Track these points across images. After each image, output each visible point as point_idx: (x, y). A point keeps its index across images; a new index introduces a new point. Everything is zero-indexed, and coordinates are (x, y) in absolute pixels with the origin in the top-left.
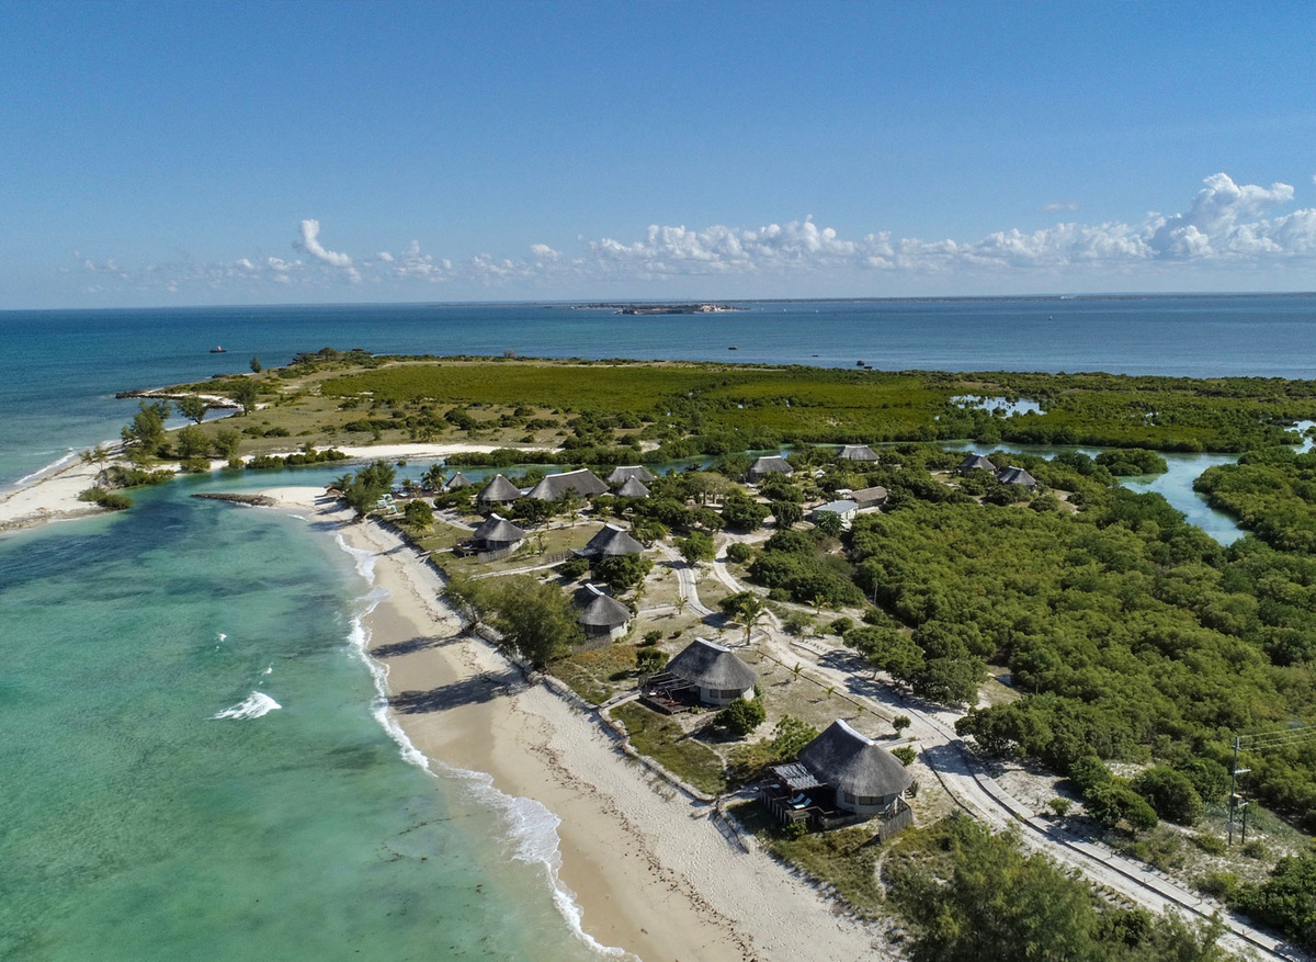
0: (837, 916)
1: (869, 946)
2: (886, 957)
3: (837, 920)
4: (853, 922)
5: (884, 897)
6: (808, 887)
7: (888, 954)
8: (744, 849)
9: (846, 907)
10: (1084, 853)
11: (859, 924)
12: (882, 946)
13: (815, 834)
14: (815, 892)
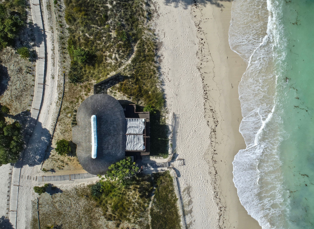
0: (162, 42)
1: (160, 18)
2: (157, 8)
3: (163, 40)
4: (158, 35)
5: (138, 42)
6: (162, 70)
7: (156, 9)
8: (175, 117)
9: (156, 44)
10: (42, 16)
11: (156, 33)
12: (155, 14)
13: (141, 105)
14: (162, 66)
